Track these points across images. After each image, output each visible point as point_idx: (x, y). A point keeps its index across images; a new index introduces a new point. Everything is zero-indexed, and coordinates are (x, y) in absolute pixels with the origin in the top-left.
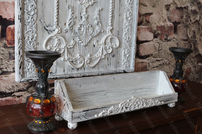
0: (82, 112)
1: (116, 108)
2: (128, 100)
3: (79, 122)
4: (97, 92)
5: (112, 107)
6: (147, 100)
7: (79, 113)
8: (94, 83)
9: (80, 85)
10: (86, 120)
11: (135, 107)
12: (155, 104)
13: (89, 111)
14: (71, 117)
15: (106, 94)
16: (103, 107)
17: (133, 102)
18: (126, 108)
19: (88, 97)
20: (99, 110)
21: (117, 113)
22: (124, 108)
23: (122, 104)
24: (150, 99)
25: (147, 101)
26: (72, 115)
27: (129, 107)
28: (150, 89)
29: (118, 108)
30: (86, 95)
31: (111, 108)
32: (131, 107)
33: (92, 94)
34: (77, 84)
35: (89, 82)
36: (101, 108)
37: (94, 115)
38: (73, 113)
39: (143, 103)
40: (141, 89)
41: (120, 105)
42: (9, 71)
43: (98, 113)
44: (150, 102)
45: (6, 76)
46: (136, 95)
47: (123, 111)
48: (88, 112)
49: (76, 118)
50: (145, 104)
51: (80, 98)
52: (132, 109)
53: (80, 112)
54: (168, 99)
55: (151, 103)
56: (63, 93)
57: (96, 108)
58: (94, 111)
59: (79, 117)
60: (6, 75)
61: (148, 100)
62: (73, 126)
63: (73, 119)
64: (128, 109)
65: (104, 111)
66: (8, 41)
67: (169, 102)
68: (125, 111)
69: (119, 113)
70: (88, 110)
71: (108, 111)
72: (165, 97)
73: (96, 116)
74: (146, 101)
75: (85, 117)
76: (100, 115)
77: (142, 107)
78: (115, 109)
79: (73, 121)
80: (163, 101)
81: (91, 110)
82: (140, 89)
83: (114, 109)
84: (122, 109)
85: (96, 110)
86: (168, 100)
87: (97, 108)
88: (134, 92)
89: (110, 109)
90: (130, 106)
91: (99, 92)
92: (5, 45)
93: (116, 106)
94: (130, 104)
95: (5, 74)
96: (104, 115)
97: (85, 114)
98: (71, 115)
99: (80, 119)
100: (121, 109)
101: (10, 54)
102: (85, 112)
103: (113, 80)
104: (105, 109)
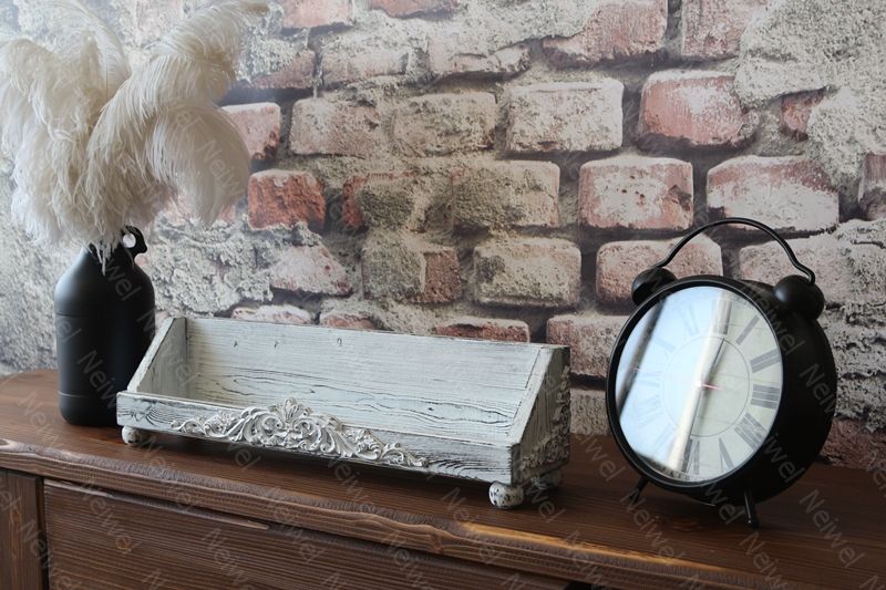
0: (139, 402)
1: (228, 421)
2: (267, 407)
4: (285, 374)
6: (346, 428)
7: (133, 400)
8: (274, 343)
9: (235, 340)
10: (151, 427)
11: (293, 440)
12: (377, 453)
13: (158, 405)
15: (314, 389)
18: (267, 433)
19: (260, 386)
20: (184, 409)
21: (232, 439)
25: (346, 432)
27: (276, 433)
28: (501, 418)
29: (233, 424)
33: (272, 376)
34: (228, 337)
36: (190, 405)
37: (171, 420)
39: (323, 433)
40: (457, 406)
42: (256, 298)
44: (356, 438)
45: (251, 313)
46: (435, 425)
47: (251, 439)
48: (153, 405)
49: (126, 413)
52: (284, 444)
55: (358, 444)
58: (169, 407)
59: (132, 414)
60: (249, 310)
61: (351, 430)
64: (271, 438)
66: (250, 216)
68: (259, 442)
69: (236, 439)
70: (154, 402)
71: (205, 423)
72: (435, 442)
74: (334, 427)
75: (149, 419)
78: (223, 423)
80: (427, 457)
81: (162, 402)
82: (453, 408)
83: (220, 421)
84: (253, 430)
85: (175, 409)
86: (456, 462)
88: (425, 409)
89: (211, 418)
90: (278, 430)
91: (291, 375)
92: (245, 225)
93: (230, 414)
94: (276, 424)
95: (247, 306)
96: (193, 432)
97: (148, 409)
99: (137, 420)
100: (243, 427)
101: (256, 251)
102: (147, 404)
104: (199, 411)
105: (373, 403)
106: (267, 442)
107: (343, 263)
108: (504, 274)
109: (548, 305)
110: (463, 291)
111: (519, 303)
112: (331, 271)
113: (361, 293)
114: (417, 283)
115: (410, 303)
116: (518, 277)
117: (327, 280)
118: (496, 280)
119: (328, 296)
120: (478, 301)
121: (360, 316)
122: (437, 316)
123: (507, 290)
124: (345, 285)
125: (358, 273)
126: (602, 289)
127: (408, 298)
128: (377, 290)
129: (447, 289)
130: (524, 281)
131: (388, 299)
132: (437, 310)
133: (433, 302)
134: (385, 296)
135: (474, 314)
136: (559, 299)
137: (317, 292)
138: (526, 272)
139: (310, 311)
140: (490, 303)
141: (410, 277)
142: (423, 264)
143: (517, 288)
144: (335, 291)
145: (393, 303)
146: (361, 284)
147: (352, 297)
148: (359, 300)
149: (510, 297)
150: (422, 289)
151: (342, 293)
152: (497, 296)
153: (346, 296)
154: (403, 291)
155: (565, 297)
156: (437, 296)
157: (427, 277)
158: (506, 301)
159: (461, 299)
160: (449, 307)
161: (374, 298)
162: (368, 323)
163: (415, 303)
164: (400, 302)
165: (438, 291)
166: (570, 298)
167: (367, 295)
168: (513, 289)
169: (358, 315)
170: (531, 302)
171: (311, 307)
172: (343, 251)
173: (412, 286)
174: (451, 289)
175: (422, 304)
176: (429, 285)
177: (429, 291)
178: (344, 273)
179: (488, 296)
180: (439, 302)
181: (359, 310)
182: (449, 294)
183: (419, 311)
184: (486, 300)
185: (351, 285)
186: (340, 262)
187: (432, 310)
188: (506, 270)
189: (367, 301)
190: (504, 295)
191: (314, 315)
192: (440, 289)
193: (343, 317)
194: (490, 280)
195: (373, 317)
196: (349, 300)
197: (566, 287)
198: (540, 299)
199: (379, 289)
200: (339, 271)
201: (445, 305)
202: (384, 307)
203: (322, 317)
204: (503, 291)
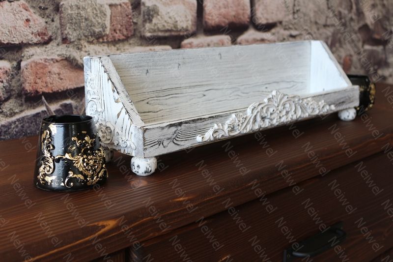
0: (166, 129)
1: (241, 119)
2: (266, 100)
3: (161, 154)
4: (186, 87)
5: (233, 116)
6: (303, 99)
7: (160, 130)
8: (177, 65)
9: (146, 68)
10: (177, 148)
11: (280, 118)
12: (319, 109)
13: (183, 126)
14: (141, 142)
15: (205, 93)
16: (212, 117)
17: (276, 105)
18: (263, 118)
20: (206, 122)
21: (245, 132)
22: (259, 119)
23: (252, 108)
24: (309, 99)
25: (304, 102)
26: (144, 137)
27: (269, 117)
29: (246, 119)
30: (161, 94)
31: (231, 119)
32: (273, 116)
33: (176, 92)
34: (140, 67)
35: (167, 62)
36: (210, 117)
37: (195, 135)
38: (145, 131)
39: (295, 106)
41: (249, 111)
43: (202, 132)
44: (309, 104)
47: (256, 127)
48: (179, 128)
49: (154, 144)
50: (300, 110)
51: (148, 103)
52: (275, 122)
53: (163, 128)
54: (342, 100)
55: (311, 107)
56: (113, 83)
57: (198, 119)
58: (193, 125)
59: (160, 143)
61: (305, 100)
62: (148, 167)
63: (146, 147)
64: (267, 121)
65: (216, 127)
67: (344, 106)
68: (260, 127)
69: (248, 130)
70: (180, 124)
71: (226, 127)
72: (336, 95)
73: (199, 139)
74: (301, 101)
75: (175, 141)
76: (209, 136)
77: (295, 118)
78: (239, 121)
79: (147, 151)
80: (334, 104)
81: (186, 122)
82: (275, 84)
83: (237, 121)
84: (255, 120)
85: (199, 124)
86: (343, 102)
87: (201, 119)
88: (264, 89)
89: (228, 122)
90: (271, 114)
93: (241, 114)
94: (271, 110)
96: (217, 137)
97: (175, 132)
98: (141, 136)
99: (164, 147)
100: (251, 120)
102: (173, 129)
103: (218, 57)
104: (217, 120)
105: (239, 93)
106: (266, 124)
107: (43, 16)
108: (159, 17)
109: (182, 34)
110: (135, 30)
111: (167, 34)
112: (31, 23)
113: (59, 39)
114: (104, 27)
115: (99, 42)
116: (166, 18)
117: (27, 31)
118: (154, 21)
119: (28, 45)
120: (144, 36)
121: (59, 58)
122: (118, 50)
123: (160, 26)
124: (44, 34)
125: (57, 23)
126: (206, 22)
127: (98, 39)
128: (73, 35)
129: (124, 30)
130: (169, 20)
131: (82, 42)
132: (117, 46)
133: (115, 40)
134: (79, 40)
135: (141, 45)
136: (187, 30)
137: (17, 42)
138: (171, 14)
139: (10, 60)
140: (151, 36)
141: (99, 23)
142: (108, 12)
143: (166, 24)
144: (35, 40)
145: (86, 44)
146: (59, 31)
147: (51, 43)
148: (58, 45)
149: (162, 31)
150: (108, 31)
151: (42, 41)
152: (154, 31)
153: (46, 43)
154: (93, 34)
155: (189, 28)
156: (118, 35)
157: (111, 22)
158: (160, 34)
159: (133, 36)
160: (126, 43)
161: (71, 42)
162: (66, 63)
163: (103, 42)
164: (91, 43)
165: (118, 32)
166: (192, 28)
167: (65, 40)
168: (164, 26)
169: (57, 57)
170: (173, 33)
171: (11, 56)
172: (43, 5)
173: (101, 29)
174: (126, 29)
175: (108, 43)
176: (112, 28)
177: (113, 32)
178: (44, 24)
179: (150, 32)
180: (119, 40)
181: (58, 53)
182: (125, 33)
183: (105, 47)
184: (148, 35)
185: (50, 34)
186: (40, 15)
187: (114, 46)
188: (160, 14)
189: (65, 45)
190: (159, 30)
191: (15, 63)
192: (120, 30)
193: (43, 62)
194: (151, 21)
195: (69, 57)
196: (49, 46)
197: (190, 23)
198: (177, 31)
199: (75, 34)
200: (39, 22)
201: (123, 41)
202: (78, 49)
203: (23, 64)
204: (158, 28)
